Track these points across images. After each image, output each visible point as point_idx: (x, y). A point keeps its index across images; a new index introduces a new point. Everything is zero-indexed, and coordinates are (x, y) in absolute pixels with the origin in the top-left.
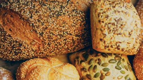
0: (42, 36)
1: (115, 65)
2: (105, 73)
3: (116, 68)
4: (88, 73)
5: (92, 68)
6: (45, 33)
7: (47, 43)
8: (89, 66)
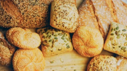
0: (23, 15)
1: (61, 36)
2: (55, 40)
3: (62, 38)
4: (46, 39)
5: (48, 37)
6: (25, 14)
7: (26, 19)
8: (47, 35)
